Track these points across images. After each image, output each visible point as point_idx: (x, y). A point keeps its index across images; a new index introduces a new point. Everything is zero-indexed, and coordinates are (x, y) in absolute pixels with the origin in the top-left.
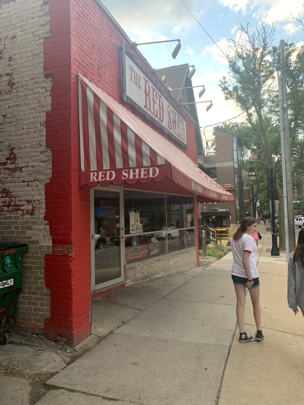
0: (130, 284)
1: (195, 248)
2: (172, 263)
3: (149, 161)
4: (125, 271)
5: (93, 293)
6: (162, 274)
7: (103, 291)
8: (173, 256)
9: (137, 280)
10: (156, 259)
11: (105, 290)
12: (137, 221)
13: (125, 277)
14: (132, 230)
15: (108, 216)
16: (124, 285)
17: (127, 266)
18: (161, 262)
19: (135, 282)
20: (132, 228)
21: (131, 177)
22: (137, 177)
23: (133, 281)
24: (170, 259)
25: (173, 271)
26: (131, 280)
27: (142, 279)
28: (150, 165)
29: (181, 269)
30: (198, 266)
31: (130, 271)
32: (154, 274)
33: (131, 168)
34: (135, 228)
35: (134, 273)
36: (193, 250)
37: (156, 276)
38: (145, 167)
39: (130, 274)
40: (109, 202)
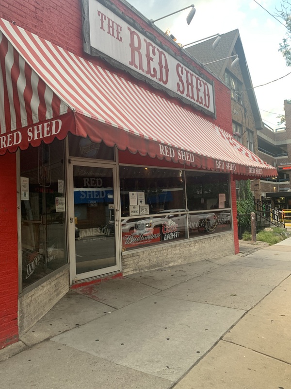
0: (130, 273)
1: (232, 232)
2: (195, 250)
3: (52, 111)
4: (123, 259)
5: (73, 283)
6: (180, 262)
7: (87, 281)
8: (195, 242)
9: (142, 269)
10: (170, 245)
11: (91, 280)
12: (141, 202)
13: (123, 265)
14: (132, 212)
15: (97, 196)
16: (120, 275)
17: (125, 253)
18: (178, 248)
19: (138, 271)
20: (133, 210)
21: (36, 138)
22: (41, 137)
23: (135, 270)
24: (193, 245)
25: (198, 259)
26: (131, 269)
27: (149, 268)
28: (52, 117)
29: (210, 257)
30: (236, 252)
31: (130, 259)
32: (168, 262)
33: (35, 125)
34: (137, 209)
35: (136, 261)
36: (228, 235)
37: (171, 265)
38: (48, 121)
39: (130, 262)
40: (97, 180)
